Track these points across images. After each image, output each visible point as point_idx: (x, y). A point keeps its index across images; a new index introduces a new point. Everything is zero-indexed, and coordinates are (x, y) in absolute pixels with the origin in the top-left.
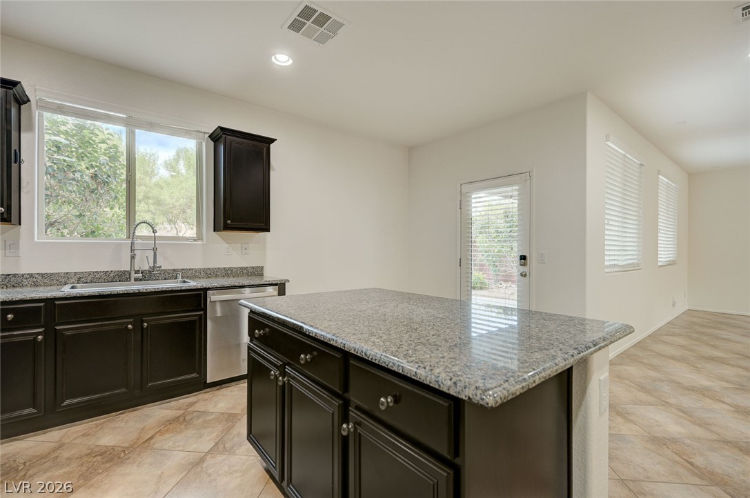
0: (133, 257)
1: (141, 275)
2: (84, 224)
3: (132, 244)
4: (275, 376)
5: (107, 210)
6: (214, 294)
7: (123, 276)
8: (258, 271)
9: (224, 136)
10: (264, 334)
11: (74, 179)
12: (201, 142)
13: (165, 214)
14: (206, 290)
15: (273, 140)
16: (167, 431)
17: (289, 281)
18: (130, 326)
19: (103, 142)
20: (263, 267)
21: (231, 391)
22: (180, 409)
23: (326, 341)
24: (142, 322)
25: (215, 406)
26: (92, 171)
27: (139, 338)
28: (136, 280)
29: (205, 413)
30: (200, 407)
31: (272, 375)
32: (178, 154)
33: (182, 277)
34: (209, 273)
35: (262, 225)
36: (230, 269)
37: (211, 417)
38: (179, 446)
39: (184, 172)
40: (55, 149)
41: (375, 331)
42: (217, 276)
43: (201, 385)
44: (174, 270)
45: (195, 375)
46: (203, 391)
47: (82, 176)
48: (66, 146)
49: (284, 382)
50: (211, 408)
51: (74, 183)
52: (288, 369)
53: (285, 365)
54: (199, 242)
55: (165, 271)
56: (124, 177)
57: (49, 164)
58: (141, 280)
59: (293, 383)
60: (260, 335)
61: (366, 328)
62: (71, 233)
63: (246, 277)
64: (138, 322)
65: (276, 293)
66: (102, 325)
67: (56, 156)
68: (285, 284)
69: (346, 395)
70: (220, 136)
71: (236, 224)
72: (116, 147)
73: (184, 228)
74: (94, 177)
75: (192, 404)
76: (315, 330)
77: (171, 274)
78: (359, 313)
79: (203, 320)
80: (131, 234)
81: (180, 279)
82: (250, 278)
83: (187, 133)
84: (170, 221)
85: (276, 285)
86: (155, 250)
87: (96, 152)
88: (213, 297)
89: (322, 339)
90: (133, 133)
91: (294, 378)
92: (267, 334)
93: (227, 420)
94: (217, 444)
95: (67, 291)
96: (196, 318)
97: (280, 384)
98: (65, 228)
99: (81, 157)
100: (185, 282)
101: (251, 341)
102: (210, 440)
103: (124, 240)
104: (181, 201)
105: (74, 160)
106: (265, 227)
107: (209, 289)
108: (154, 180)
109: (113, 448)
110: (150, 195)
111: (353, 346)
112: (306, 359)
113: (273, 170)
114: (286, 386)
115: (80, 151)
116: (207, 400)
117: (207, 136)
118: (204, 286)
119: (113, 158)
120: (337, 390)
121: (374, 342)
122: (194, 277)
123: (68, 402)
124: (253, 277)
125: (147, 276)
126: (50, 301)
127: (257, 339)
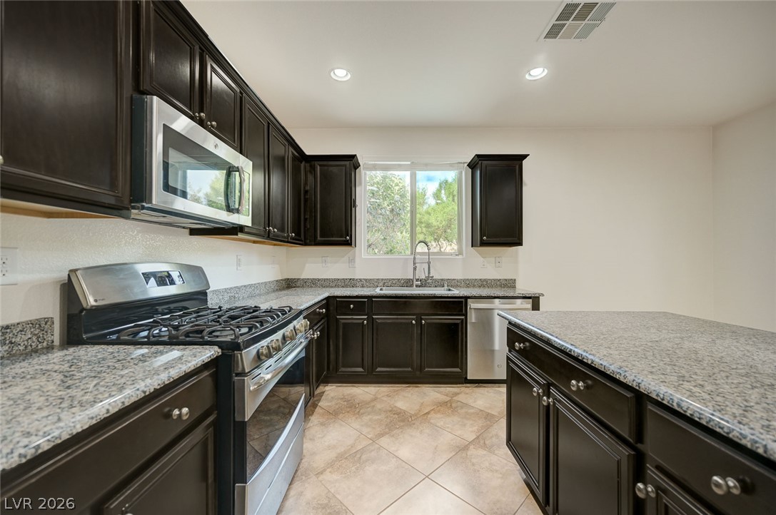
0: (415, 269)
1: (419, 282)
2: (386, 245)
3: (414, 258)
4: (538, 393)
5: (399, 234)
6: (473, 303)
7: (408, 283)
8: (511, 284)
9: (480, 162)
10: (524, 347)
11: (381, 214)
12: (461, 172)
13: (432, 234)
14: (466, 298)
15: (525, 156)
16: (439, 411)
17: (543, 295)
18: (414, 322)
19: (397, 185)
20: (515, 280)
21: (488, 392)
22: (447, 395)
23: (608, 373)
24: (422, 319)
25: (475, 402)
26: (390, 207)
27: (419, 332)
28: (417, 286)
29: (466, 405)
30: (462, 398)
31: (535, 392)
32: (440, 186)
33: (448, 286)
34: (468, 283)
35: (515, 240)
36: (485, 280)
37: (472, 411)
38: (448, 427)
39: (445, 199)
40: (371, 195)
41: (687, 375)
42: (474, 286)
43: (462, 379)
44: (442, 280)
45: (458, 370)
46: (464, 385)
47: (385, 212)
48: (377, 192)
49: (549, 403)
50: (470, 402)
51: (381, 216)
52: (553, 390)
53: (549, 385)
54: (460, 257)
55: (436, 280)
56: (409, 208)
57: (369, 205)
58: (420, 286)
59: (558, 405)
60: (520, 348)
61: (669, 368)
62: (379, 252)
63: (499, 288)
64: (419, 320)
65: (530, 306)
66: (397, 319)
67: (372, 200)
68: (539, 297)
69: (639, 446)
70: (478, 163)
71: (492, 240)
72: (404, 187)
73: (445, 245)
74: (392, 210)
75: (457, 394)
76: (590, 357)
77: (440, 283)
78: (649, 344)
79: (464, 323)
80: (413, 252)
81: (446, 287)
82: (503, 289)
83: (450, 167)
84: (435, 239)
85: (530, 298)
86: (429, 263)
87: (393, 193)
88: (472, 305)
89: (603, 370)
90: (415, 174)
91: (560, 401)
92: (528, 349)
93: (486, 418)
94: (478, 437)
95: (378, 291)
96: (459, 321)
97: (545, 404)
98: (376, 248)
99: (384, 199)
100: (450, 290)
101: (510, 351)
102: (472, 432)
103: (408, 255)
104: (444, 223)
105: (381, 200)
106: (518, 241)
107: (469, 297)
108: (425, 207)
109: (405, 412)
110: (423, 220)
111: (653, 388)
112: (578, 387)
113: (525, 185)
114: (551, 408)
115: (385, 194)
116: (467, 394)
117: (466, 165)
118: (465, 294)
119: (402, 196)
120: (626, 436)
121: (690, 391)
122: (457, 286)
123: (379, 369)
124: (505, 289)
125: (424, 283)
126: (370, 298)
127: (515, 350)
